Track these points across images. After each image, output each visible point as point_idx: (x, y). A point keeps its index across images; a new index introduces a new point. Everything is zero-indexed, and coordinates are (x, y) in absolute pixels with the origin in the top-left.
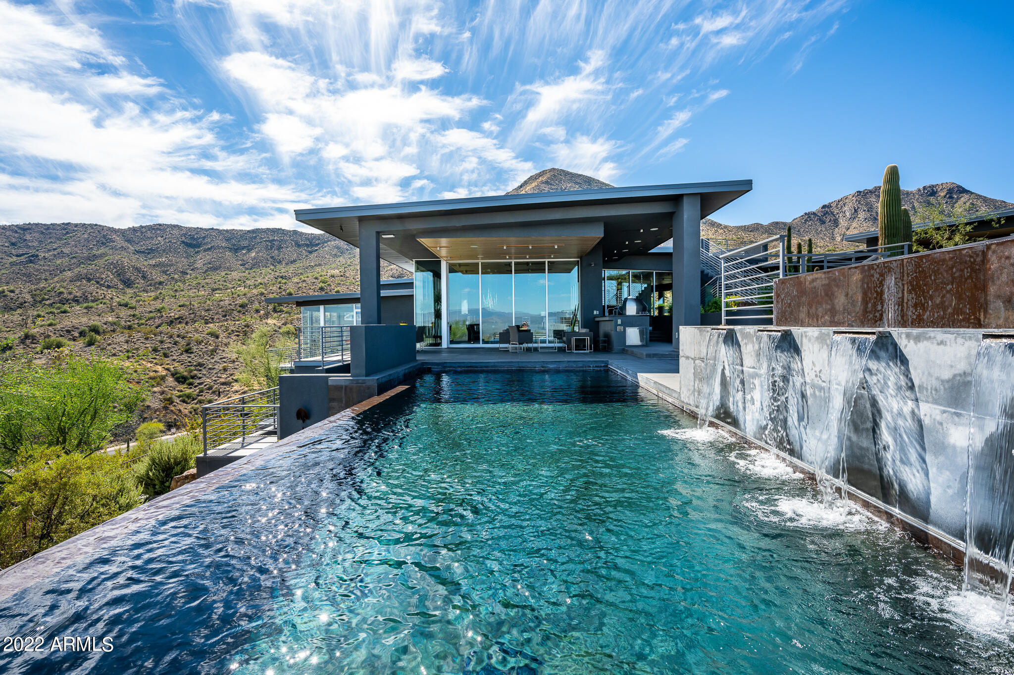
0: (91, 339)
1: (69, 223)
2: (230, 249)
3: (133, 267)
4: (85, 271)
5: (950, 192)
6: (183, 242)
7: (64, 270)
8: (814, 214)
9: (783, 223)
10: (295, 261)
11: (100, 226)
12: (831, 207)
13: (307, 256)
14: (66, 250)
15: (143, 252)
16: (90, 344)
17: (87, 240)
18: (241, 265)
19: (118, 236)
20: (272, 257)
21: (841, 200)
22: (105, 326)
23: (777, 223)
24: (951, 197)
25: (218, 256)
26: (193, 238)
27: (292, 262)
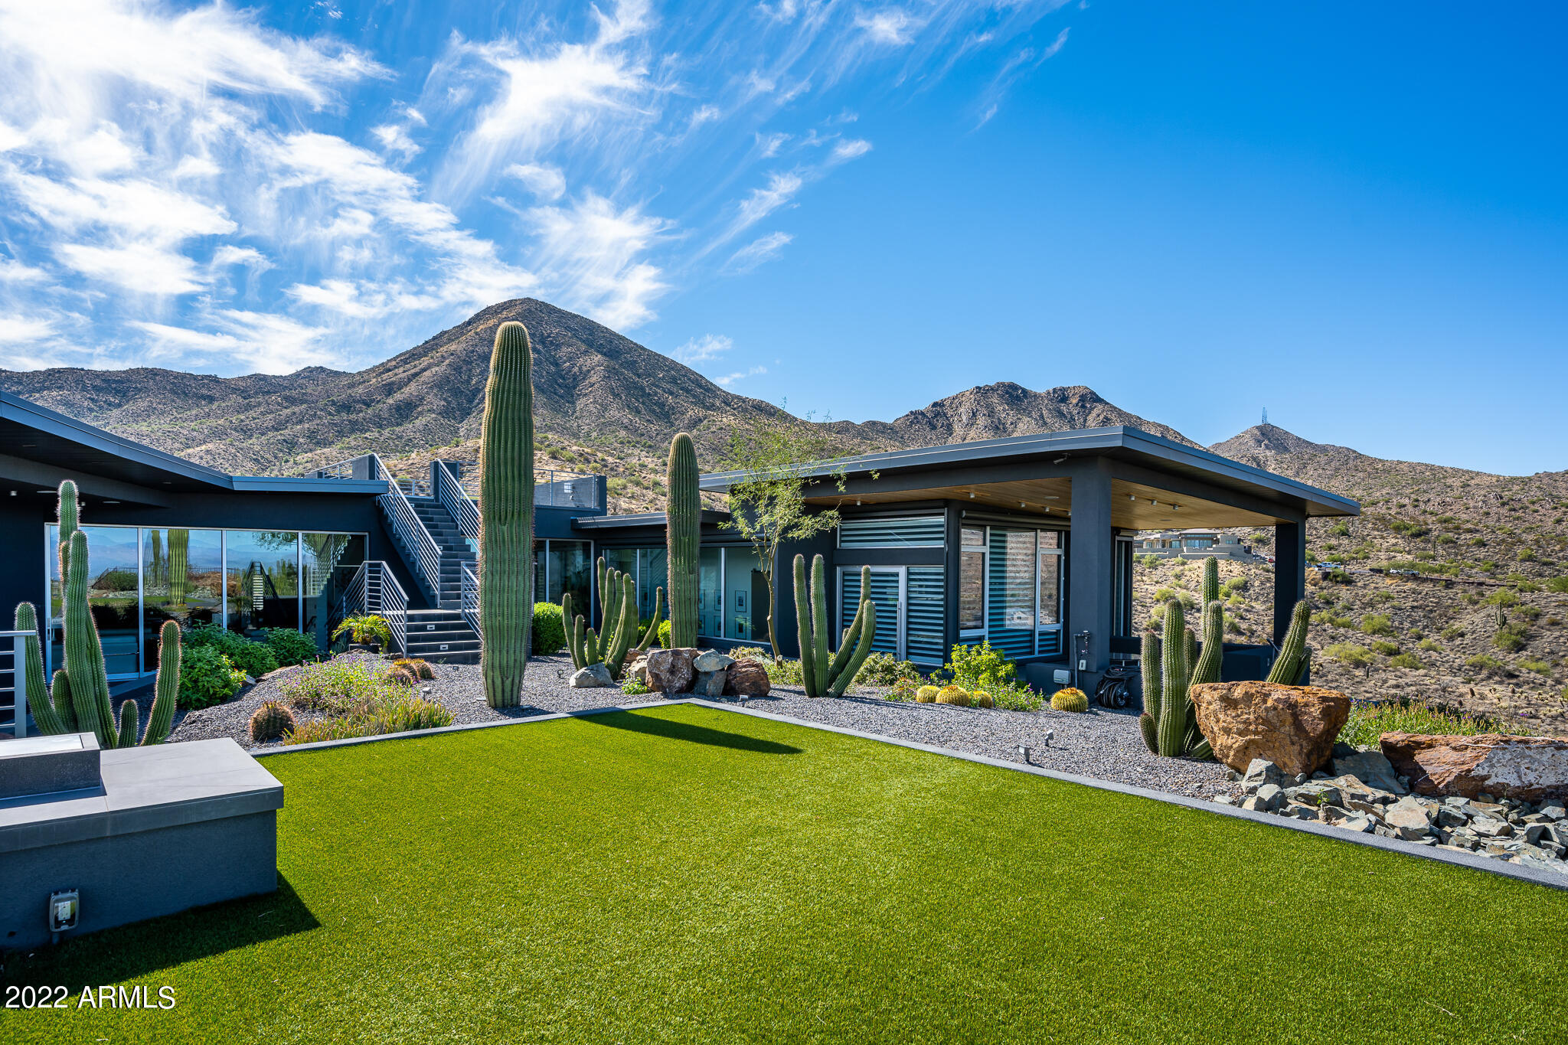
5: (1083, 398)
8: (922, 413)
9: (882, 424)
12: (944, 405)
21: (957, 397)
23: (874, 423)
24: (1083, 406)
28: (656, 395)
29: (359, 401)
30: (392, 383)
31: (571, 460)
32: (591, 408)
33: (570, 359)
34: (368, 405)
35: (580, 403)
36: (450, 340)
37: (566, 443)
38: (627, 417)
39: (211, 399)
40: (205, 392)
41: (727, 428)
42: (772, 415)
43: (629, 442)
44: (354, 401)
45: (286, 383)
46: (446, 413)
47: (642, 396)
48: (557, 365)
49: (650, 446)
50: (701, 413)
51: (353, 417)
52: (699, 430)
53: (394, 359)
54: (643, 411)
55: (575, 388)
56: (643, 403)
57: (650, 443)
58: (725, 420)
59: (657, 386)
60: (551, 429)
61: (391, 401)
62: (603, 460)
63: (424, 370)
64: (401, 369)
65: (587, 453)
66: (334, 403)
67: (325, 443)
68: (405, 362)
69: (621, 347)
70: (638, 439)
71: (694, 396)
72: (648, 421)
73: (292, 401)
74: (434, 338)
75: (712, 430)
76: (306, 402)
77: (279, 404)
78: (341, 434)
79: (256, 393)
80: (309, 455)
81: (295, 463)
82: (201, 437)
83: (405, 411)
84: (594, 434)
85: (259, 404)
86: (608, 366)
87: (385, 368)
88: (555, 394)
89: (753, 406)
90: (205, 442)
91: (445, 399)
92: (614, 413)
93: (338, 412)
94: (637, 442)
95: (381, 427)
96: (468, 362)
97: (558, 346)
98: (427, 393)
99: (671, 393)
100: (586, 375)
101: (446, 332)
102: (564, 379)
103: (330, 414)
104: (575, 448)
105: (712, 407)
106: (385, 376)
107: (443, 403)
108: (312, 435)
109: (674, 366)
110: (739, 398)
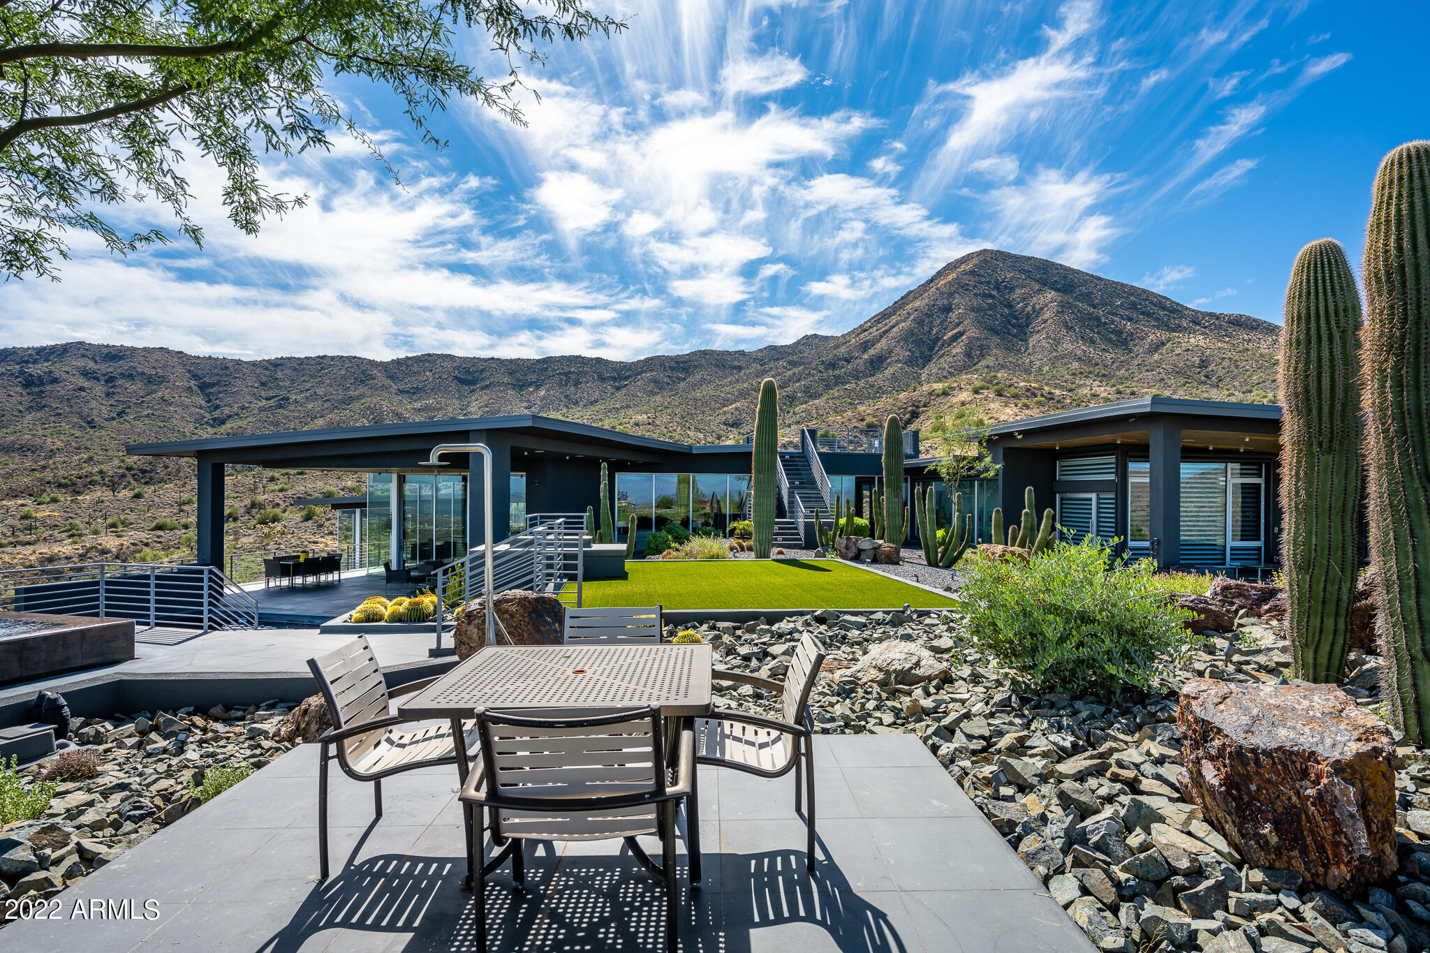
0: (310, 512)
1: (325, 356)
2: (514, 386)
3: (393, 412)
4: (338, 418)
6: (456, 377)
7: (316, 417)
10: (596, 401)
11: (359, 358)
13: (612, 394)
14: (320, 391)
15: (408, 392)
16: (308, 518)
17: (344, 378)
18: (526, 408)
19: (380, 371)
20: (566, 397)
22: (342, 493)
25: (497, 396)
26: (468, 372)
27: (592, 403)
28: (1112, 323)
29: (841, 359)
30: (867, 341)
31: (1016, 396)
32: (1044, 343)
33: (1024, 299)
34: (848, 361)
35: (1032, 341)
36: (915, 298)
37: (1015, 380)
38: (1081, 348)
39: (740, 368)
40: (736, 363)
41: (1195, 349)
42: (1253, 328)
43: (1081, 373)
44: (838, 360)
45: (789, 351)
46: (910, 362)
47: (1097, 326)
48: (1010, 306)
49: (1104, 376)
50: (1163, 335)
51: (837, 372)
52: (1161, 354)
53: (870, 320)
54: (1099, 341)
55: (1027, 326)
56: (1098, 333)
57: (1103, 372)
58: (1192, 340)
59: (1114, 314)
60: (1003, 367)
61: (866, 356)
62: (1050, 393)
63: (893, 327)
64: (875, 329)
65: (1035, 388)
66: (823, 362)
67: (816, 396)
68: (878, 322)
69: (1076, 280)
70: (1092, 369)
71: (1157, 319)
72: (1104, 350)
73: (793, 364)
74: (902, 298)
75: (1177, 352)
76: (803, 363)
77: (784, 367)
78: (828, 387)
79: (770, 360)
80: (804, 406)
81: (794, 413)
82: (733, 398)
83: (877, 363)
84: (1046, 368)
85: (771, 369)
86: (1062, 302)
87: (862, 329)
88: (1009, 334)
89: (1230, 322)
90: (735, 401)
91: (910, 350)
92: (1067, 346)
93: (826, 369)
94: (1090, 373)
95: (858, 379)
96: (929, 316)
97: (1012, 289)
98: (895, 346)
99: (1130, 319)
100: (1038, 312)
101: (911, 292)
102: (1017, 319)
103: (820, 372)
104: (1022, 384)
105: (1178, 328)
106: (862, 336)
107: (908, 353)
108: (806, 390)
109: (1134, 291)
110: (1211, 315)
